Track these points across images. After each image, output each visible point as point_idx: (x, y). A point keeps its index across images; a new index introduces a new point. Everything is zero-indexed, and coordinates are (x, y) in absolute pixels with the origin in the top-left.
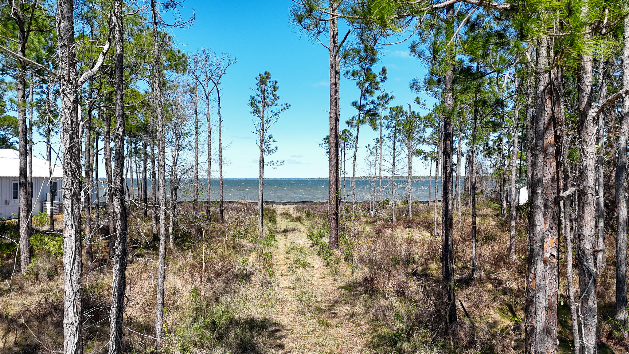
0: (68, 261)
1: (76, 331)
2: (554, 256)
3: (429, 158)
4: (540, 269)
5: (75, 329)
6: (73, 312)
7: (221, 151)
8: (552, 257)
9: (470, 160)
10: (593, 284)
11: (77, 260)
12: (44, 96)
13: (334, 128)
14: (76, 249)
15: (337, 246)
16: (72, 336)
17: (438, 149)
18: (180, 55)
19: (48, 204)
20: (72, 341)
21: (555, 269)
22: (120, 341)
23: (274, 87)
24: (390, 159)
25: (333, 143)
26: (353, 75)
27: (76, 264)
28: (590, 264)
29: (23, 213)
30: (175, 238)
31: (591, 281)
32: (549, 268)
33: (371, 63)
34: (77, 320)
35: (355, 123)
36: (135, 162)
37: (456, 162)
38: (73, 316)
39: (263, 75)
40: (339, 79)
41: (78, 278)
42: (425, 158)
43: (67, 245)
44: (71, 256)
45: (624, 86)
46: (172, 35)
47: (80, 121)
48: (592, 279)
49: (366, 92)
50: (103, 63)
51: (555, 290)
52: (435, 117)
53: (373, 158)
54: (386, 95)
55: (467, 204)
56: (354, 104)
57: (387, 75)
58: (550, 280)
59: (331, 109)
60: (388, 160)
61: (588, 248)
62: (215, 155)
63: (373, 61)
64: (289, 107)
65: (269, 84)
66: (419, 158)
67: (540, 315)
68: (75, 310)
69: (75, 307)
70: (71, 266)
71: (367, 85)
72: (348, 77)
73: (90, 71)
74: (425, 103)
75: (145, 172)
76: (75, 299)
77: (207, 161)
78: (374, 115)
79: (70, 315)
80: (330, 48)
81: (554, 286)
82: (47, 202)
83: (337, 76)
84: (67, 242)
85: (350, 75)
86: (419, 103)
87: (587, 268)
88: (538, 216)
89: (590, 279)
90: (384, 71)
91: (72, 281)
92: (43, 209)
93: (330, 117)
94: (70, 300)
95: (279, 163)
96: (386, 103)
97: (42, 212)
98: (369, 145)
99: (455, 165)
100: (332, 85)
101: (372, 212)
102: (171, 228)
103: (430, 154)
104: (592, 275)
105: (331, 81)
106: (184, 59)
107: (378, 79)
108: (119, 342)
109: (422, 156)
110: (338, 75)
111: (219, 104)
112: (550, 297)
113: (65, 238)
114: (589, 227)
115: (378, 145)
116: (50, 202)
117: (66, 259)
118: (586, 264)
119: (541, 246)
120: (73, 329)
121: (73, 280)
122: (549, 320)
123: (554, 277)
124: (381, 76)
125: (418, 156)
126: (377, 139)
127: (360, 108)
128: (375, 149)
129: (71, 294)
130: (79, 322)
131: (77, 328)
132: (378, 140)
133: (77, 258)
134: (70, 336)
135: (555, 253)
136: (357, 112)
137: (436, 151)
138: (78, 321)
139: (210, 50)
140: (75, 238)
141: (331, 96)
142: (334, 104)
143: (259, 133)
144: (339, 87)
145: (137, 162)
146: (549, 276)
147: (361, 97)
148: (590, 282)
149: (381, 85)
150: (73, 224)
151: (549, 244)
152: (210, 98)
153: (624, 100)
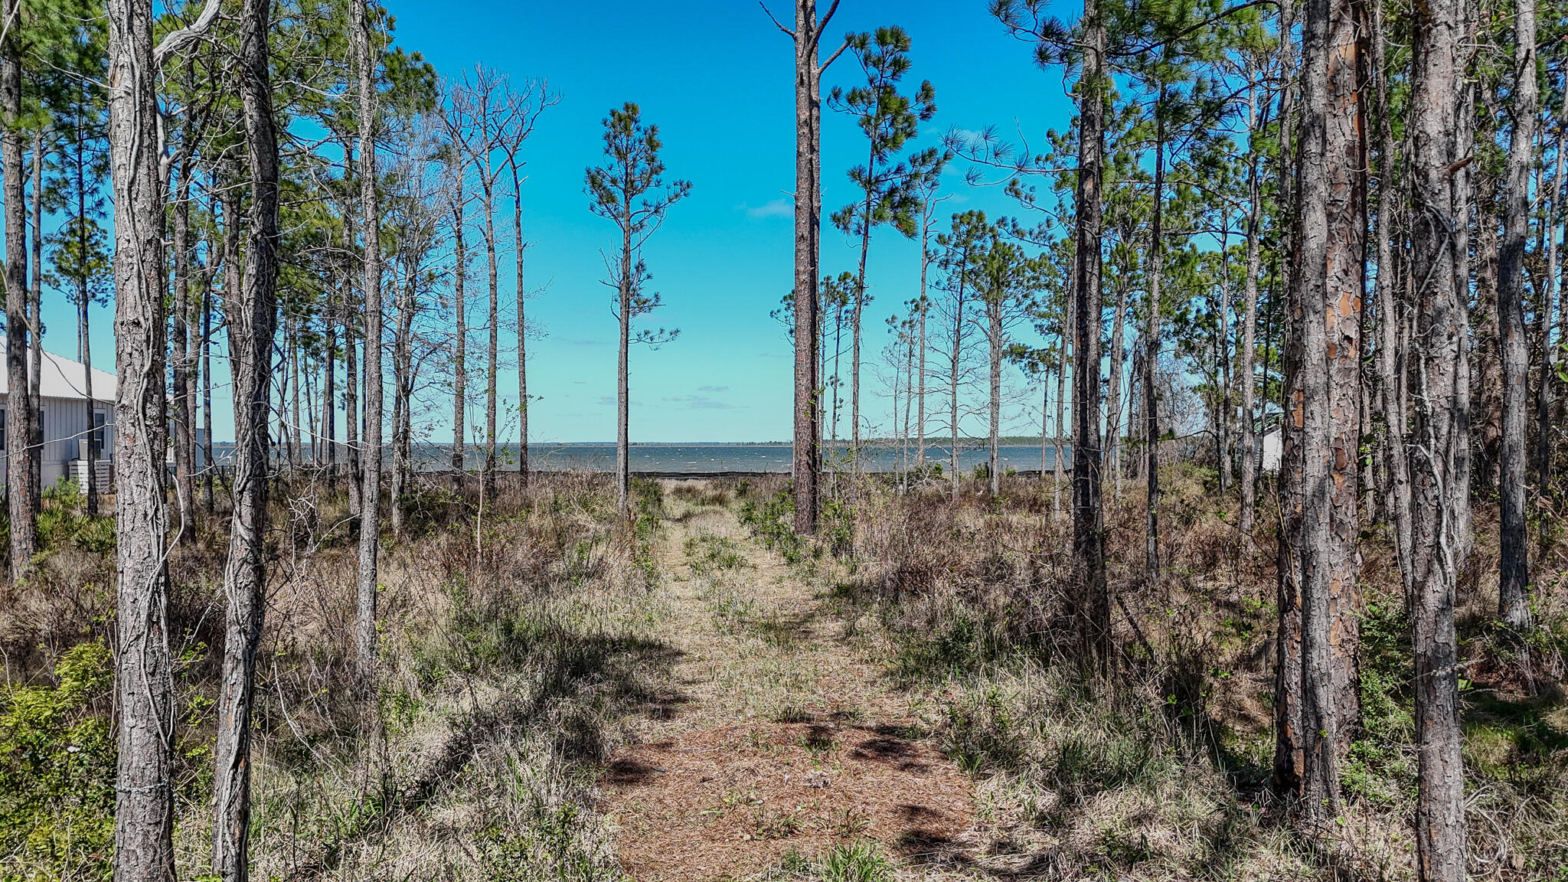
0: (123, 159)
1: (148, 341)
2: (1348, 339)
3: (1042, 367)
4: (1316, 347)
5: (144, 337)
6: (136, 292)
7: (521, 304)
8: (1346, 344)
9: (1143, 367)
10: (1448, 254)
11: (144, 161)
12: (70, 174)
13: (806, 234)
14: (141, 131)
15: (814, 529)
16: (136, 354)
17: (1063, 341)
18: (419, 65)
19: (83, 467)
20: (137, 368)
21: (1353, 373)
22: (265, 457)
23: (650, 141)
24: (945, 345)
25: (804, 272)
26: (851, 100)
27: (143, 171)
28: (1442, 204)
29: (17, 424)
30: (408, 510)
31: (1444, 246)
32: (1339, 370)
33: (894, 74)
34: (149, 315)
35: (856, 220)
36: (305, 370)
37: (1107, 376)
38: (139, 301)
39: (623, 112)
40: (818, 118)
41: (149, 209)
42: (1033, 366)
43: (121, 117)
44: (129, 146)
45: (1519, 45)
46: (395, 16)
47: (161, 156)
48: (1446, 241)
49: (881, 145)
50: (218, 12)
51: (1353, 425)
52: (1057, 263)
53: (905, 348)
54: (932, 153)
55: (1134, 475)
56: (856, 174)
57: (937, 101)
58: (1340, 399)
59: (798, 187)
60: (942, 347)
61: (1438, 165)
62: (507, 314)
63: (899, 66)
64: (688, 190)
65: (637, 135)
66: (1017, 366)
67: (1316, 460)
68: (144, 290)
69: (144, 281)
70: (132, 172)
71: (885, 127)
72: (839, 108)
73: (186, 28)
74: (1034, 194)
75: (331, 392)
76: (143, 262)
77: (488, 325)
78: (905, 202)
79: (131, 300)
80: (798, 34)
81: (1351, 416)
82: (79, 462)
83: (815, 112)
84: (120, 111)
85: (843, 101)
86: (1017, 194)
87: (1435, 216)
88: (1311, 213)
89: (1442, 242)
90: (926, 92)
91: (133, 214)
92: (68, 472)
93: (797, 207)
94: (130, 260)
95: (666, 335)
96: (934, 171)
97: (67, 479)
98: (893, 318)
99: (1106, 381)
100: (802, 127)
101: (901, 487)
102: (397, 488)
103: (1044, 355)
104: (1446, 231)
105: (798, 115)
106: (428, 77)
107: (915, 109)
108: (261, 458)
109: (1025, 361)
110: (816, 108)
111: (518, 202)
112: (1340, 442)
113: (113, 100)
114: (1439, 111)
115: (917, 316)
116: (86, 463)
117: (116, 157)
118: (1431, 204)
119: (1318, 287)
120: (137, 337)
121: (136, 210)
122: (1337, 501)
123: (1350, 393)
124: (922, 106)
125: (1014, 362)
126: (912, 302)
127: (870, 184)
128: (907, 325)
129: (132, 245)
130: (154, 321)
131: (148, 337)
132: (916, 306)
133: (145, 155)
134: (131, 354)
135: (1354, 334)
136: (863, 192)
137: (1059, 346)
138: (151, 318)
139: (495, 71)
140: (141, 102)
141: (799, 154)
142: (805, 174)
143: (617, 284)
144: (818, 139)
145: (310, 370)
146: (1339, 390)
147: (872, 156)
148: (1442, 250)
149: (920, 125)
150: (135, 64)
151: (1338, 312)
152: (493, 190)
153: (1521, 80)
